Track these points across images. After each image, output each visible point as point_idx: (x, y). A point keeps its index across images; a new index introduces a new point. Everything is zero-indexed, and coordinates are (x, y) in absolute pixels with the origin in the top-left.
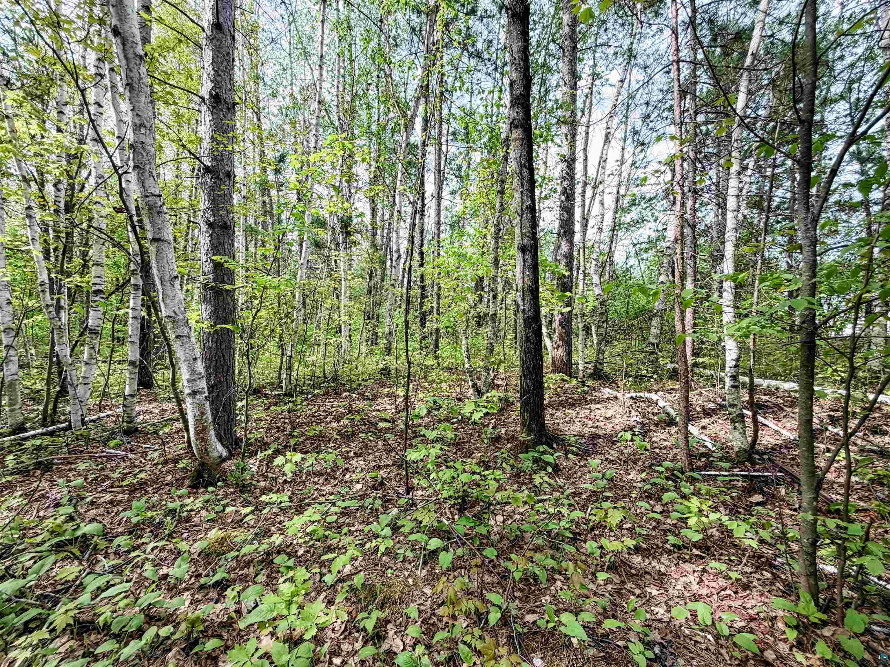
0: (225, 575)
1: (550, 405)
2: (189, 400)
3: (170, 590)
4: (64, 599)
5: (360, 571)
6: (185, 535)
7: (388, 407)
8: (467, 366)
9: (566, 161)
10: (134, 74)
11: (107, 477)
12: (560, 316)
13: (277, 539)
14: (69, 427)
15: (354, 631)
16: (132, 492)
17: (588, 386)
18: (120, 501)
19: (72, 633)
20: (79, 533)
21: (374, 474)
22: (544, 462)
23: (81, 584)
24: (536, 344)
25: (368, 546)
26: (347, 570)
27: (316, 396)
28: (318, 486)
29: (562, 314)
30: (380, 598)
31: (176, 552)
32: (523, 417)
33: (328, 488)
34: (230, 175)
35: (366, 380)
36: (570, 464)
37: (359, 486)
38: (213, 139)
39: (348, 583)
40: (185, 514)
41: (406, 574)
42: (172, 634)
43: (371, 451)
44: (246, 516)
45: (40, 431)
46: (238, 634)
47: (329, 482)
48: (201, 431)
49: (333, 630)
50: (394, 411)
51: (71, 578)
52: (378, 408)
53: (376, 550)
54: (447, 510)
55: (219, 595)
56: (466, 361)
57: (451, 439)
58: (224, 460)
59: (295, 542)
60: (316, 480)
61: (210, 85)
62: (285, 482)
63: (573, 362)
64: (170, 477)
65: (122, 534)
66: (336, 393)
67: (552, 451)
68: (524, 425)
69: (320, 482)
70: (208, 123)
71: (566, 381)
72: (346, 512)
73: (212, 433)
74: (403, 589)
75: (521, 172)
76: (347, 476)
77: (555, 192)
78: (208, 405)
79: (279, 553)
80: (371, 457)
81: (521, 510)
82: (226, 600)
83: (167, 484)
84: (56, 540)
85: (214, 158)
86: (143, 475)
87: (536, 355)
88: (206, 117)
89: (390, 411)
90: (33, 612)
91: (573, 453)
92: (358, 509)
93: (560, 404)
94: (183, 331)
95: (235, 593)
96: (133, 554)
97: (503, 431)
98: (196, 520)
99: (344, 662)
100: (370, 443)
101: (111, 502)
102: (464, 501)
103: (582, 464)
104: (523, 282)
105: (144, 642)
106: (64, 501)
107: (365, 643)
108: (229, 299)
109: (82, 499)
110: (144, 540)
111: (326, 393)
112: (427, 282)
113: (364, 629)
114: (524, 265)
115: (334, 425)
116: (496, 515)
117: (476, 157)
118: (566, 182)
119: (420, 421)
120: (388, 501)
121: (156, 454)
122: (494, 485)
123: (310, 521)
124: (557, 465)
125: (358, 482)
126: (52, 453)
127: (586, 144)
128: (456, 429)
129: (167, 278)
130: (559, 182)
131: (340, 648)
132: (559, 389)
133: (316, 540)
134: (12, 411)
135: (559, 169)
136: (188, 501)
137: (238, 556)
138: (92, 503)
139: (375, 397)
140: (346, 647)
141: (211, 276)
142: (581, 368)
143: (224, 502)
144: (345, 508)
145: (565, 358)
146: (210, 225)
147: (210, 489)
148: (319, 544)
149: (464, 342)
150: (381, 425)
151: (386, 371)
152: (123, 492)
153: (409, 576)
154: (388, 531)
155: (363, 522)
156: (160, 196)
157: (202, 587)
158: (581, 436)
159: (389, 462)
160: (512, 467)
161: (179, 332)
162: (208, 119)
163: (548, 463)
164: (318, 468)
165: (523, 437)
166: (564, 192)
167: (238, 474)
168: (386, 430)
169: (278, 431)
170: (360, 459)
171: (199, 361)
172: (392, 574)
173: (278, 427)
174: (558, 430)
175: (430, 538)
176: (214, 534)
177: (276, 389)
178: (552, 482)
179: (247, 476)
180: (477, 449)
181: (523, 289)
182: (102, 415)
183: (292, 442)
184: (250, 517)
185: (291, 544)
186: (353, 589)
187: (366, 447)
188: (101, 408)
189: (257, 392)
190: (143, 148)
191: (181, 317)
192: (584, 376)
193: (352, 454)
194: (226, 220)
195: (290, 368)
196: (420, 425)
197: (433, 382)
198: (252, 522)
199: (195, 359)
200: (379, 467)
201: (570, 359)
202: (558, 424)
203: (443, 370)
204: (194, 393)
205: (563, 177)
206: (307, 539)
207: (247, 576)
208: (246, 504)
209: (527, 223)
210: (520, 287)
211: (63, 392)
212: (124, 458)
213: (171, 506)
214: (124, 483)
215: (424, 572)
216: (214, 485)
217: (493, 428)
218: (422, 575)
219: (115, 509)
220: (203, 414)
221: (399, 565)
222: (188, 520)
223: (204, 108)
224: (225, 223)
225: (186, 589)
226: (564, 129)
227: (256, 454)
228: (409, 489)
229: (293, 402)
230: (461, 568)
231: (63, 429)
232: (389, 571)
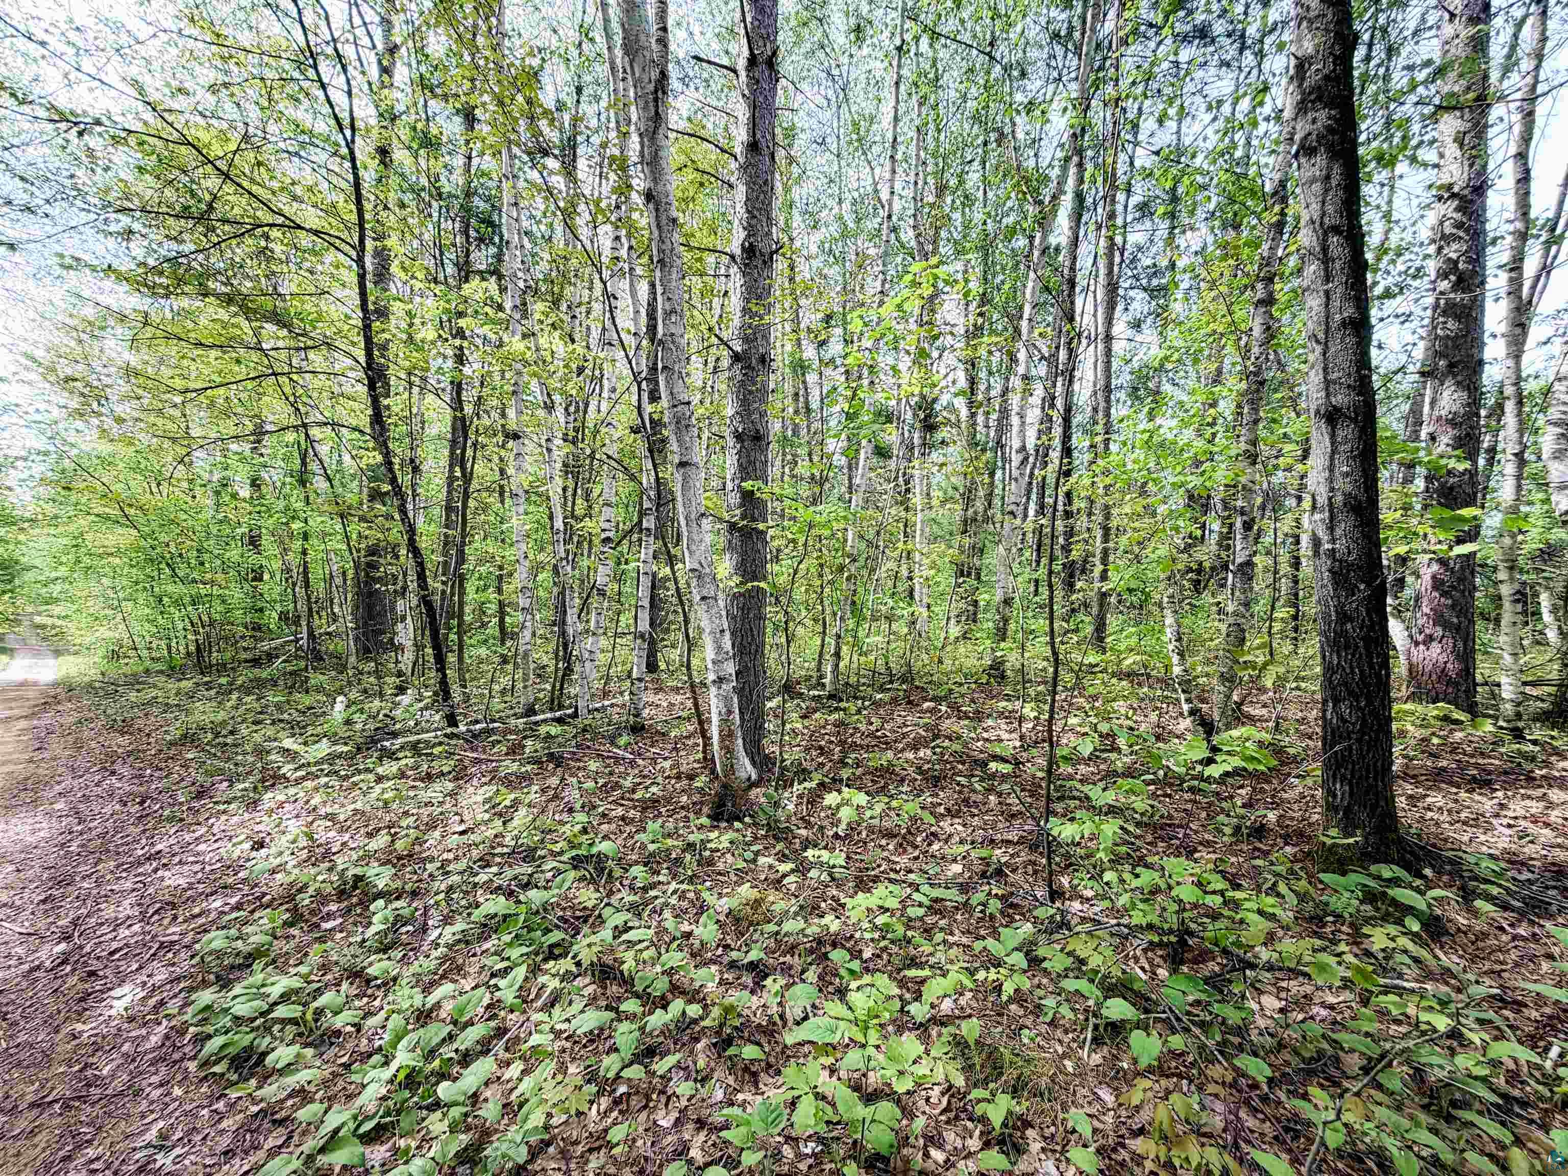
0: (762, 955)
1: (1406, 776)
2: (713, 690)
3: (693, 955)
4: (586, 929)
5: (970, 1016)
6: (708, 884)
7: (1005, 736)
8: (1177, 670)
9: (1454, 196)
10: (667, 246)
11: (617, 785)
12: (1435, 567)
13: (832, 924)
14: (575, 715)
15: (963, 1116)
16: (644, 810)
17: (1535, 742)
18: (633, 819)
19: (593, 975)
20: (594, 850)
21: (984, 853)
22: (1394, 902)
23: (600, 916)
24: (1371, 628)
25: (981, 975)
26: (947, 1006)
27: (877, 704)
28: (886, 854)
29: (1443, 562)
30: (1009, 1075)
31: (698, 904)
32: (1331, 793)
33: (903, 861)
34: (764, 360)
35: (961, 685)
36: (1479, 925)
37: (957, 868)
38: (745, 311)
39: (951, 1029)
40: (707, 853)
41: (1060, 1050)
42: (702, 1018)
43: (976, 811)
44: (784, 876)
45: (549, 715)
46: (783, 1052)
47: (905, 851)
48: (727, 736)
49: (928, 1100)
50: (1018, 744)
51: (590, 904)
52: (985, 735)
53: (998, 989)
54: (1138, 952)
55: (756, 984)
56: (1175, 659)
57: (1142, 814)
58: (753, 785)
59: (858, 935)
60: (883, 842)
61: (743, 235)
62: (836, 836)
63: (1479, 678)
64: (685, 798)
65: (637, 863)
66: (910, 702)
67: (1418, 882)
68: (1331, 808)
69: (891, 847)
70: (738, 290)
71: (1457, 722)
72: (936, 907)
73: (740, 741)
74: (1055, 1074)
75: (1325, 249)
76: (936, 847)
77: (1419, 273)
78: (736, 700)
79: (834, 945)
80: (976, 821)
81: (1331, 999)
82: (765, 994)
83: (682, 808)
84: (574, 853)
85: (746, 340)
86: (654, 789)
87: (1369, 655)
88: (737, 281)
89: (1010, 743)
90: (556, 936)
91: (1490, 898)
92: (957, 908)
93: (1439, 777)
94: (709, 591)
95: (777, 987)
96: (653, 893)
97: (1272, 816)
98: (720, 866)
99: (948, 1164)
100: (974, 797)
101: (623, 818)
102: (1182, 943)
103: (1521, 931)
104: (1332, 490)
105: (670, 1016)
106: (578, 806)
107: (987, 1145)
108: (760, 546)
109: (594, 807)
110: (661, 878)
111: (894, 701)
112: (1079, 504)
113: (984, 1120)
114: (1333, 452)
115: (910, 755)
116: (1260, 992)
117: (1191, 241)
118: (1455, 246)
119: (1070, 770)
120: (1013, 906)
121: (667, 764)
122: (1258, 925)
123: (881, 907)
124: (1437, 918)
125: (955, 861)
126: (560, 746)
127: (1526, 138)
128: (1154, 796)
129: (693, 516)
130: (1432, 249)
131: (940, 1134)
132: (1435, 741)
133: (893, 942)
134: (525, 687)
135: (1432, 218)
136: (713, 835)
137: (777, 933)
138: (604, 815)
139: (979, 716)
140: (951, 1137)
141: (738, 512)
142: (1507, 692)
143: (755, 848)
144: (936, 900)
145: (1453, 668)
146: (739, 437)
147: (737, 824)
148: (895, 949)
149: (1169, 620)
150: (993, 766)
151: (997, 670)
152: (635, 807)
153: (1064, 1056)
154: (1018, 959)
155: (969, 932)
156: (689, 403)
157: (733, 965)
158: (1516, 861)
159: (1013, 836)
160: (1302, 897)
161: (705, 593)
162: (738, 285)
163: (1410, 910)
164: (887, 824)
165: (1333, 836)
166: (1449, 269)
167: (770, 810)
168: (1004, 777)
169: (822, 754)
170: (957, 820)
171: (727, 635)
172: (1032, 1040)
173: (821, 748)
174: (1437, 836)
175: (1106, 998)
176: (746, 891)
177: (814, 688)
178: (1423, 953)
179: (781, 815)
180: (1207, 844)
181: (1331, 504)
182: (607, 703)
183: (845, 774)
184: (792, 878)
185: (852, 936)
186: (959, 1043)
187: (966, 801)
188: (605, 694)
189: (789, 689)
190: (673, 342)
191: (708, 570)
192: (1519, 716)
193: (941, 810)
194: (759, 427)
195: (837, 655)
196: (1070, 778)
197: (1095, 698)
198: (793, 887)
199: (722, 631)
200: (992, 841)
201: (1468, 671)
202: (1437, 824)
203: (1121, 675)
204: (720, 680)
205: (1443, 237)
206: (876, 935)
207: (791, 967)
208: (783, 857)
209: (1342, 358)
210: (1322, 500)
211: (569, 670)
212: (632, 764)
213: (691, 838)
214: (636, 796)
215: (1096, 1058)
216: (740, 820)
217: (1247, 805)
218: (1092, 1063)
219: (628, 829)
220: (730, 712)
221: (1044, 1028)
222: (710, 862)
223: (734, 270)
224: (758, 431)
225: (713, 962)
226: (1450, 124)
227: (792, 785)
228: (1055, 894)
229: (844, 710)
230: (1180, 1076)
231: (569, 716)
232: (1026, 1032)
